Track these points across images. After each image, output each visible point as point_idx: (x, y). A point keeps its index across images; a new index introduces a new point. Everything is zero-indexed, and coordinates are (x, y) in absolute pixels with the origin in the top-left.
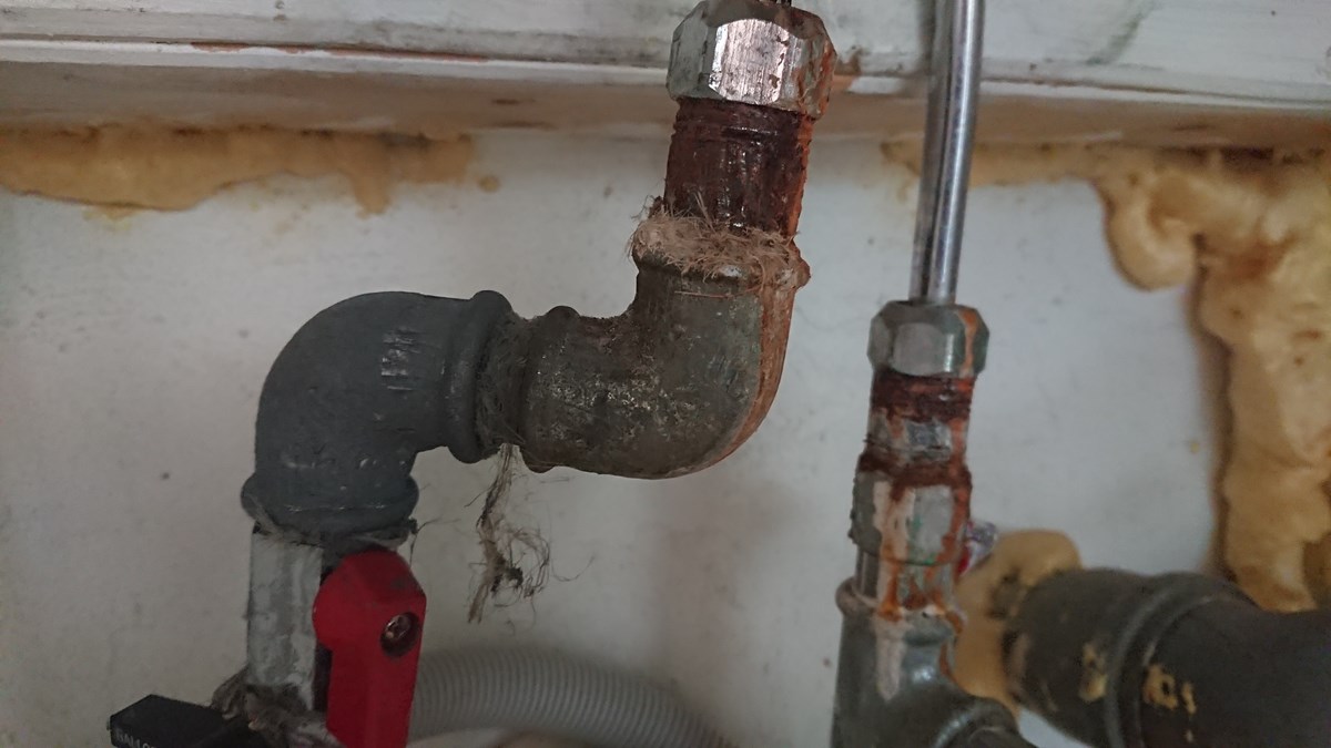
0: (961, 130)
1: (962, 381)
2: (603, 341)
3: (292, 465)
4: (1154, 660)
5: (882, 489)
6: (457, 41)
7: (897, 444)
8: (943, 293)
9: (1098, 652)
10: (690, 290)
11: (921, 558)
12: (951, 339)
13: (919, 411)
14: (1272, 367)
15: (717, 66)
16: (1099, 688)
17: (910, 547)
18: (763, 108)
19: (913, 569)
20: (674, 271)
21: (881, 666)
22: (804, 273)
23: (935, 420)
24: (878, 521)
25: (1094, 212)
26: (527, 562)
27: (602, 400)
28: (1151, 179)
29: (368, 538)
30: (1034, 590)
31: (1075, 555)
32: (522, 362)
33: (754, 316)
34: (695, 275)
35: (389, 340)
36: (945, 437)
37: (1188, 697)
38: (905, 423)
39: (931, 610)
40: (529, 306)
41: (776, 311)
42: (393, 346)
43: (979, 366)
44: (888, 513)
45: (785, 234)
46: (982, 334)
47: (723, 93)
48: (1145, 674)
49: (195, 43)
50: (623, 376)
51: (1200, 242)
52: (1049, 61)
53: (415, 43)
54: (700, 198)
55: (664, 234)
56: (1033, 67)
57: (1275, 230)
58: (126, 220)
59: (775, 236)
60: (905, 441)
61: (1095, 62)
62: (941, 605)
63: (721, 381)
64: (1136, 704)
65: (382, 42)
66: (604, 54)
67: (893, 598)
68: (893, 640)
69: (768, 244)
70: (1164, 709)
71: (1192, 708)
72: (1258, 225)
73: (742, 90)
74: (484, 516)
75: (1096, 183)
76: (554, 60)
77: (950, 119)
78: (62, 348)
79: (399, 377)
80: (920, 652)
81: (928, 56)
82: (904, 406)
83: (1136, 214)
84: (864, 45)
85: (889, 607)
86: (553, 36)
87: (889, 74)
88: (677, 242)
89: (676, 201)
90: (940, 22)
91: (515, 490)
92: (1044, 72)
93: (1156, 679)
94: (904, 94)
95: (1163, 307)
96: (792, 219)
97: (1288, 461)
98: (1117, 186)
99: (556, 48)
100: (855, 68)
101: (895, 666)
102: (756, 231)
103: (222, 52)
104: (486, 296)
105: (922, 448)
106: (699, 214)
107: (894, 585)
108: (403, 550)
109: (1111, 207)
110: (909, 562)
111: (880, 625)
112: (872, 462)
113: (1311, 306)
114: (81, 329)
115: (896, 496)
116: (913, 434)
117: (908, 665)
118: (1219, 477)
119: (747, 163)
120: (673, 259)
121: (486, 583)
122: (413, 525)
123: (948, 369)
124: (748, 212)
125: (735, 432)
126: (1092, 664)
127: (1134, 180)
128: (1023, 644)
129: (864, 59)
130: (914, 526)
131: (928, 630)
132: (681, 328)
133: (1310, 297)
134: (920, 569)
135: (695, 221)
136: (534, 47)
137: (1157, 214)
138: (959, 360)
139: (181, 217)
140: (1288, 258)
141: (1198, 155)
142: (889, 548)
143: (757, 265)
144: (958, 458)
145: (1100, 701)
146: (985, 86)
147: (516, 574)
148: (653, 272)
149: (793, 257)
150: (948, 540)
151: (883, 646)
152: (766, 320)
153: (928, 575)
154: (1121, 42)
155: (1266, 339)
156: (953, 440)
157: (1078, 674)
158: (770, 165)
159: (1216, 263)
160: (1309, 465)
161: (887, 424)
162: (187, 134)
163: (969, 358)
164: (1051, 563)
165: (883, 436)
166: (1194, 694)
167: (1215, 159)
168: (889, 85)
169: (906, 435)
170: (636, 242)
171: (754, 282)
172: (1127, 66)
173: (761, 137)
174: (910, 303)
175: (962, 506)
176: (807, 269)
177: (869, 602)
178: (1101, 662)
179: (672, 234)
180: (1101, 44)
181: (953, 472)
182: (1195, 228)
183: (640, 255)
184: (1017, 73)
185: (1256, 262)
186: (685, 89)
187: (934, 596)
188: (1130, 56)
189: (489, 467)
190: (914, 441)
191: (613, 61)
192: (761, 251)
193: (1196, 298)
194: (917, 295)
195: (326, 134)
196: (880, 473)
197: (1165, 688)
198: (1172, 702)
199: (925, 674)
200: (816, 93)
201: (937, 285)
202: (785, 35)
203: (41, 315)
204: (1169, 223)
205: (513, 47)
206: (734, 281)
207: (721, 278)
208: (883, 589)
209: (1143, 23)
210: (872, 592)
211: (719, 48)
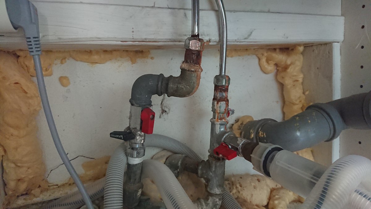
0: (225, 50)
1: (226, 86)
2: (177, 79)
3: (138, 96)
4: (260, 131)
5: (216, 102)
6: (155, 40)
7: (218, 96)
8: (223, 73)
9: (252, 131)
10: (188, 72)
11: (221, 112)
12: (224, 80)
13: (220, 90)
14: (289, 87)
15: (190, 45)
16: (252, 136)
17: (220, 111)
18: (196, 50)
19: (220, 114)
20: (186, 70)
21: (216, 129)
22: (202, 70)
23: (223, 92)
24: (215, 108)
25: (257, 60)
26: (167, 110)
27: (177, 87)
28: (266, 54)
29: (147, 106)
30: (245, 125)
31: (253, 119)
32: (167, 82)
33: (196, 75)
34: (188, 70)
35: (150, 80)
36: (224, 94)
37: (265, 135)
38: (218, 93)
39: (223, 120)
40: (166, 75)
41: (198, 75)
42: (151, 80)
43: (229, 84)
44: (217, 106)
45: (199, 65)
46: (229, 79)
47: (191, 49)
48: (259, 132)
49: (121, 41)
50: (180, 83)
51: (276, 65)
52: (238, 39)
53: (150, 41)
54: (189, 61)
55: (184, 65)
56: (236, 40)
57: (289, 62)
58: (94, 65)
59: (198, 65)
60: (219, 95)
61: (245, 39)
62: (225, 120)
63: (192, 84)
64: (258, 138)
65: (146, 41)
66: (175, 41)
67: (218, 119)
68: (218, 124)
69: (197, 66)
70: (262, 137)
71: (265, 136)
72: (286, 62)
73: (193, 48)
74: (161, 104)
75: (256, 55)
76: (168, 42)
77: (223, 48)
78: (84, 86)
79: (152, 84)
80: (222, 126)
81: (220, 39)
82: (218, 90)
83: (264, 60)
84: (211, 38)
85: (217, 120)
86: (168, 39)
87: (215, 42)
88: (185, 66)
89: (186, 61)
90: (221, 35)
91: (165, 100)
92: (238, 41)
93: (260, 133)
94: (217, 44)
95: (270, 77)
96: (200, 63)
97: (294, 104)
98: (260, 56)
99: (168, 41)
100: (210, 41)
101: (218, 128)
102: (196, 65)
103: (124, 42)
104: (161, 74)
105: (221, 96)
106: (189, 63)
107: (218, 116)
108: (151, 108)
109: (259, 59)
110: (220, 113)
111: (216, 123)
112: (214, 99)
113: (296, 76)
114: (87, 83)
115: (218, 103)
116: (220, 94)
117: (220, 128)
118: (283, 108)
119: (194, 57)
120: (186, 68)
121: (161, 112)
122: (152, 105)
123: (224, 84)
124: (195, 63)
125: (194, 90)
126: (252, 132)
127: (263, 55)
128: (243, 133)
129: (211, 40)
130: (220, 107)
131: (223, 123)
132: (187, 77)
133: (295, 74)
134: (222, 114)
135: (188, 64)
136: (165, 41)
137: (267, 61)
138: (225, 83)
139: (103, 65)
140: (290, 67)
141: (275, 49)
142: (217, 111)
143: (196, 69)
144: (227, 97)
145: (253, 138)
146: (228, 43)
147: (166, 111)
148: (183, 71)
149: (200, 68)
150: (225, 110)
151: (216, 126)
152: (197, 76)
153: (223, 115)
154: (249, 35)
155: (288, 82)
156: (225, 95)
157: (250, 134)
158: (197, 57)
159: (280, 69)
160: (297, 104)
161: (216, 93)
162: (105, 51)
163: (227, 83)
164: (248, 120)
165: (216, 95)
166: (266, 134)
167: (278, 50)
168: (215, 43)
169: (219, 94)
170: (181, 67)
171: (196, 71)
172: (251, 39)
173: (196, 54)
174: (219, 75)
175: (227, 105)
176: (202, 69)
177: (214, 120)
178: (253, 132)
179: (185, 65)
180: (246, 36)
181: (226, 99)
182: (275, 63)
183: (182, 68)
184: (233, 41)
185: (286, 68)
186: (187, 48)
187: (224, 118)
188: (251, 37)
189: (162, 97)
190: (220, 95)
191: (176, 42)
192: (196, 67)
193: (276, 75)
194: (220, 74)
195: (127, 51)
196: (215, 100)
197: (262, 134)
198: (263, 136)
199: (222, 129)
200: (202, 48)
201: (223, 72)
202: (198, 42)
203: (80, 81)
204: (270, 62)
205: (162, 41)
206: (193, 71)
207: (192, 71)
208: (216, 118)
209: (253, 32)
210: (215, 118)
211: (191, 43)
